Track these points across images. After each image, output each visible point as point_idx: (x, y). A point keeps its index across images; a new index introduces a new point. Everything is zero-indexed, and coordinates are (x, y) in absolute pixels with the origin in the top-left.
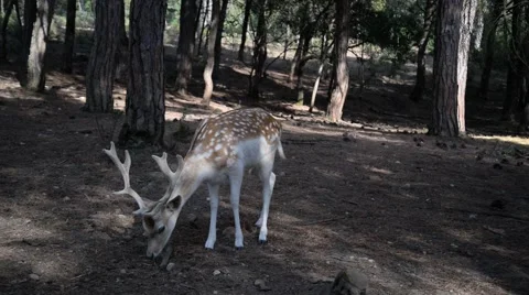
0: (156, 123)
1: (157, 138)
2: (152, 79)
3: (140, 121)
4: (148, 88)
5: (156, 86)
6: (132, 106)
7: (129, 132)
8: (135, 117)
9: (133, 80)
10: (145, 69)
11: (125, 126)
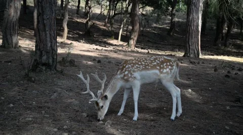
0: (53, 59)
1: (54, 67)
2: (50, 35)
3: (44, 58)
4: (48, 39)
5: (52, 39)
6: (40, 49)
7: (38, 64)
8: (41, 56)
9: (39, 35)
10: (47, 29)
11: (36, 60)
